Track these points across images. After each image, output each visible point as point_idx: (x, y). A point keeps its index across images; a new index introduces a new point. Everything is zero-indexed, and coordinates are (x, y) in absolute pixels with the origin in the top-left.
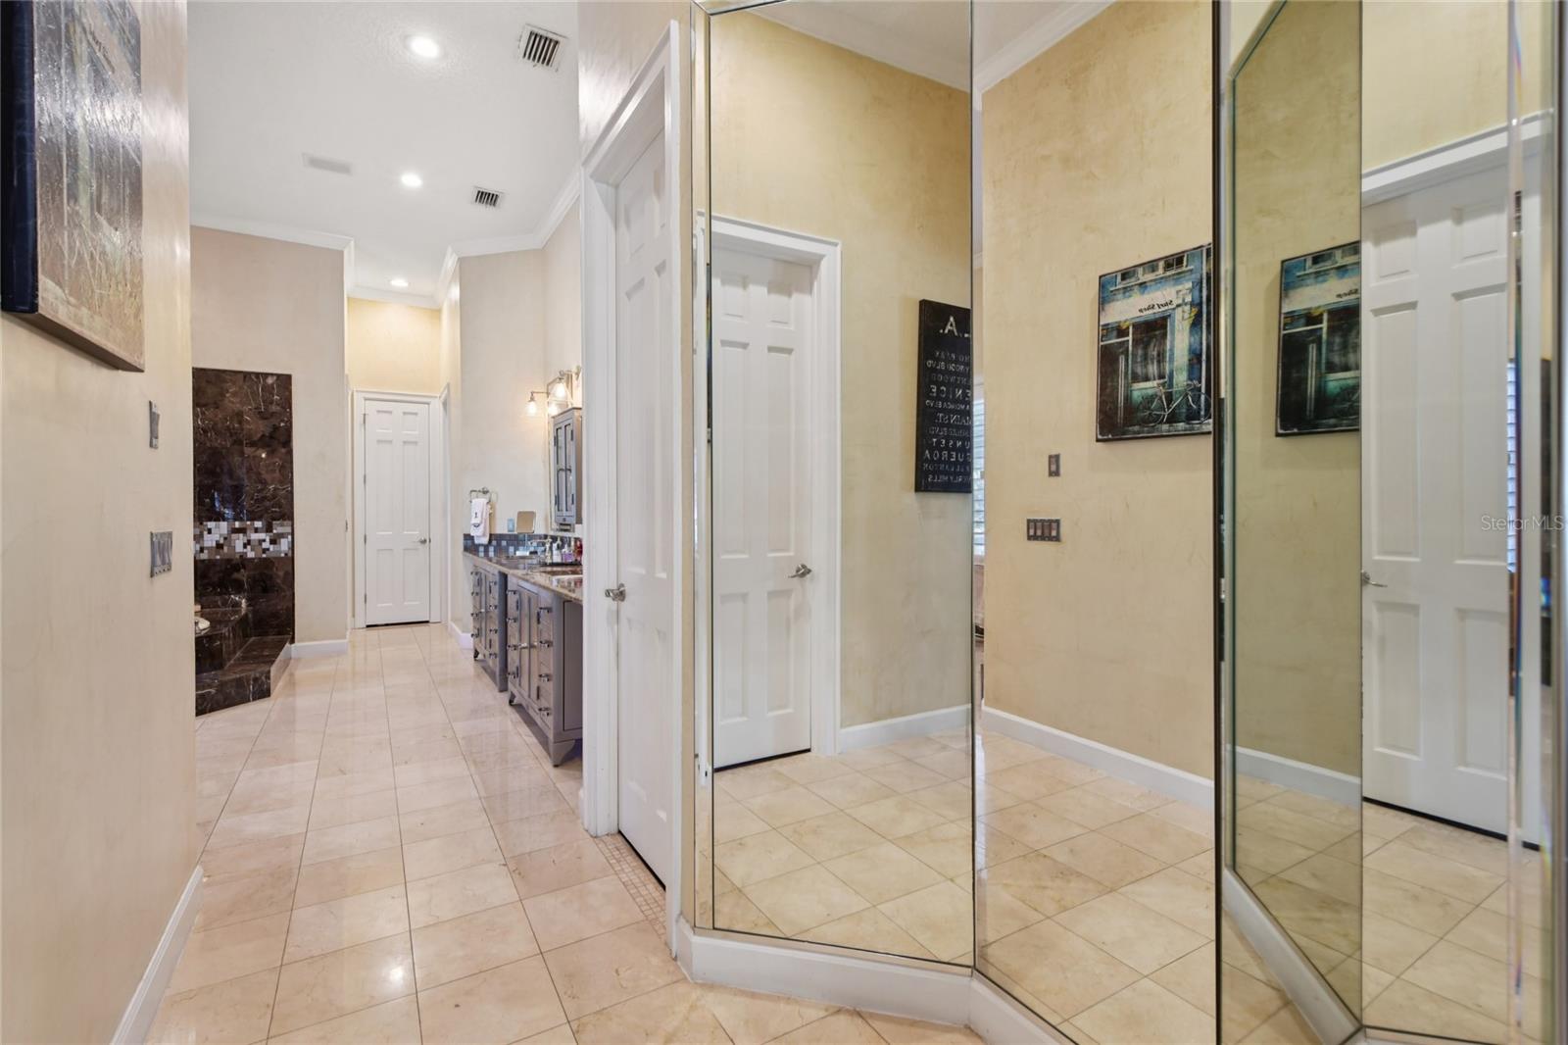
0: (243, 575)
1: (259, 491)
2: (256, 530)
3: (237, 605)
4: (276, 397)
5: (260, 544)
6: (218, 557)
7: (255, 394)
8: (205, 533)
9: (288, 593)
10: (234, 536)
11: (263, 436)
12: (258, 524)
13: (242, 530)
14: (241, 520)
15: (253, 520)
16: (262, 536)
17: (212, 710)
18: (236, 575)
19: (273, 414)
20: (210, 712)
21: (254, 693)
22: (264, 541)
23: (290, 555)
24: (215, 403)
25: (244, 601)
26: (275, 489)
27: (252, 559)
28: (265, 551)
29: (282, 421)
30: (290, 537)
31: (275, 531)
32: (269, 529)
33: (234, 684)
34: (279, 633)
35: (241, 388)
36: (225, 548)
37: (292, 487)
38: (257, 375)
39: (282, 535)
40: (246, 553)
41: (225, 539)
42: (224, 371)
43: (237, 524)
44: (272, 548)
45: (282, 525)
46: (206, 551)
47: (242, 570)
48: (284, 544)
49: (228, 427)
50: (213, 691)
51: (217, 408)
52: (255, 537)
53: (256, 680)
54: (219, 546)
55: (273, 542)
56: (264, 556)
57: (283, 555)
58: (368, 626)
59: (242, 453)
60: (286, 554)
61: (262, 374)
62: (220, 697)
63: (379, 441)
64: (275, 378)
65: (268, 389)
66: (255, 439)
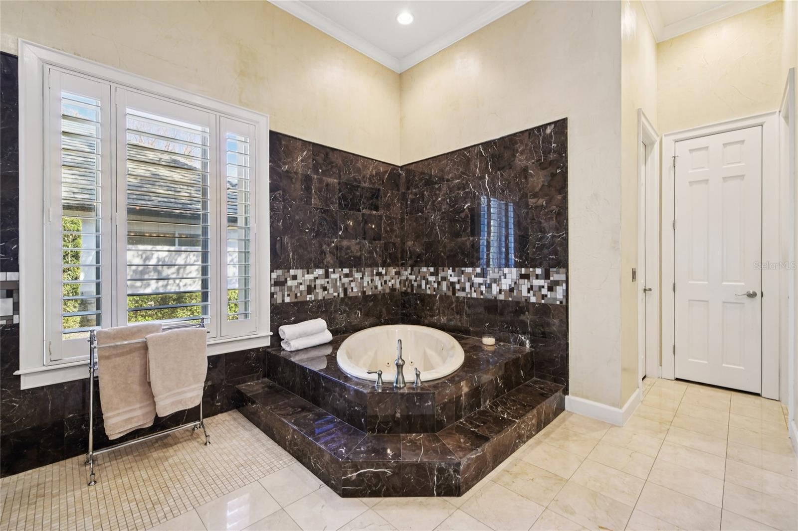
0: (527, 317)
1: (540, 239)
2: (537, 277)
3: (523, 344)
4: (553, 145)
5: (540, 290)
6: (510, 299)
7: (536, 147)
8: (502, 277)
9: (563, 342)
10: (522, 281)
11: (543, 185)
12: (539, 271)
13: (526, 277)
14: (526, 267)
15: (534, 267)
16: (541, 282)
17: (388, 494)
18: (522, 317)
19: (551, 163)
20: (385, 496)
21: (438, 487)
22: (543, 287)
23: (564, 303)
24: (509, 164)
25: (528, 341)
26: (553, 237)
27: (534, 304)
28: (544, 296)
29: (558, 168)
30: (564, 285)
31: (552, 278)
32: (547, 276)
33: (414, 470)
34: (555, 381)
35: (527, 145)
36: (515, 291)
37: (567, 234)
38: (538, 128)
39: (557, 283)
40: (530, 297)
41: (515, 283)
42: (515, 135)
43: (523, 271)
44: (549, 294)
45: (558, 273)
46: (503, 293)
47: (527, 313)
48: (560, 291)
49: (518, 183)
50: (389, 472)
51: (510, 168)
52: (537, 283)
53: (441, 471)
54: (511, 290)
55: (550, 289)
56: (543, 301)
57: (558, 303)
58: (677, 379)
59: (527, 204)
60: (561, 302)
61: (542, 126)
62: (397, 482)
63: (691, 183)
64: (553, 126)
65: (547, 139)
66: (537, 189)
